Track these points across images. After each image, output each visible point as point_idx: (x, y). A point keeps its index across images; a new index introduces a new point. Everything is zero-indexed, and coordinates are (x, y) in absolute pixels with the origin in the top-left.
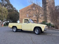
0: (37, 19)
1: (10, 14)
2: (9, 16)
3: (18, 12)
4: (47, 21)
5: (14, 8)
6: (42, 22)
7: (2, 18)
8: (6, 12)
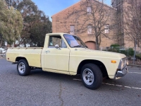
0: (97, 37)
1: (30, 26)
2: (29, 32)
3: (49, 22)
4: (124, 44)
5: (40, 12)
6: (109, 45)
7: (9, 36)
8: (18, 20)
